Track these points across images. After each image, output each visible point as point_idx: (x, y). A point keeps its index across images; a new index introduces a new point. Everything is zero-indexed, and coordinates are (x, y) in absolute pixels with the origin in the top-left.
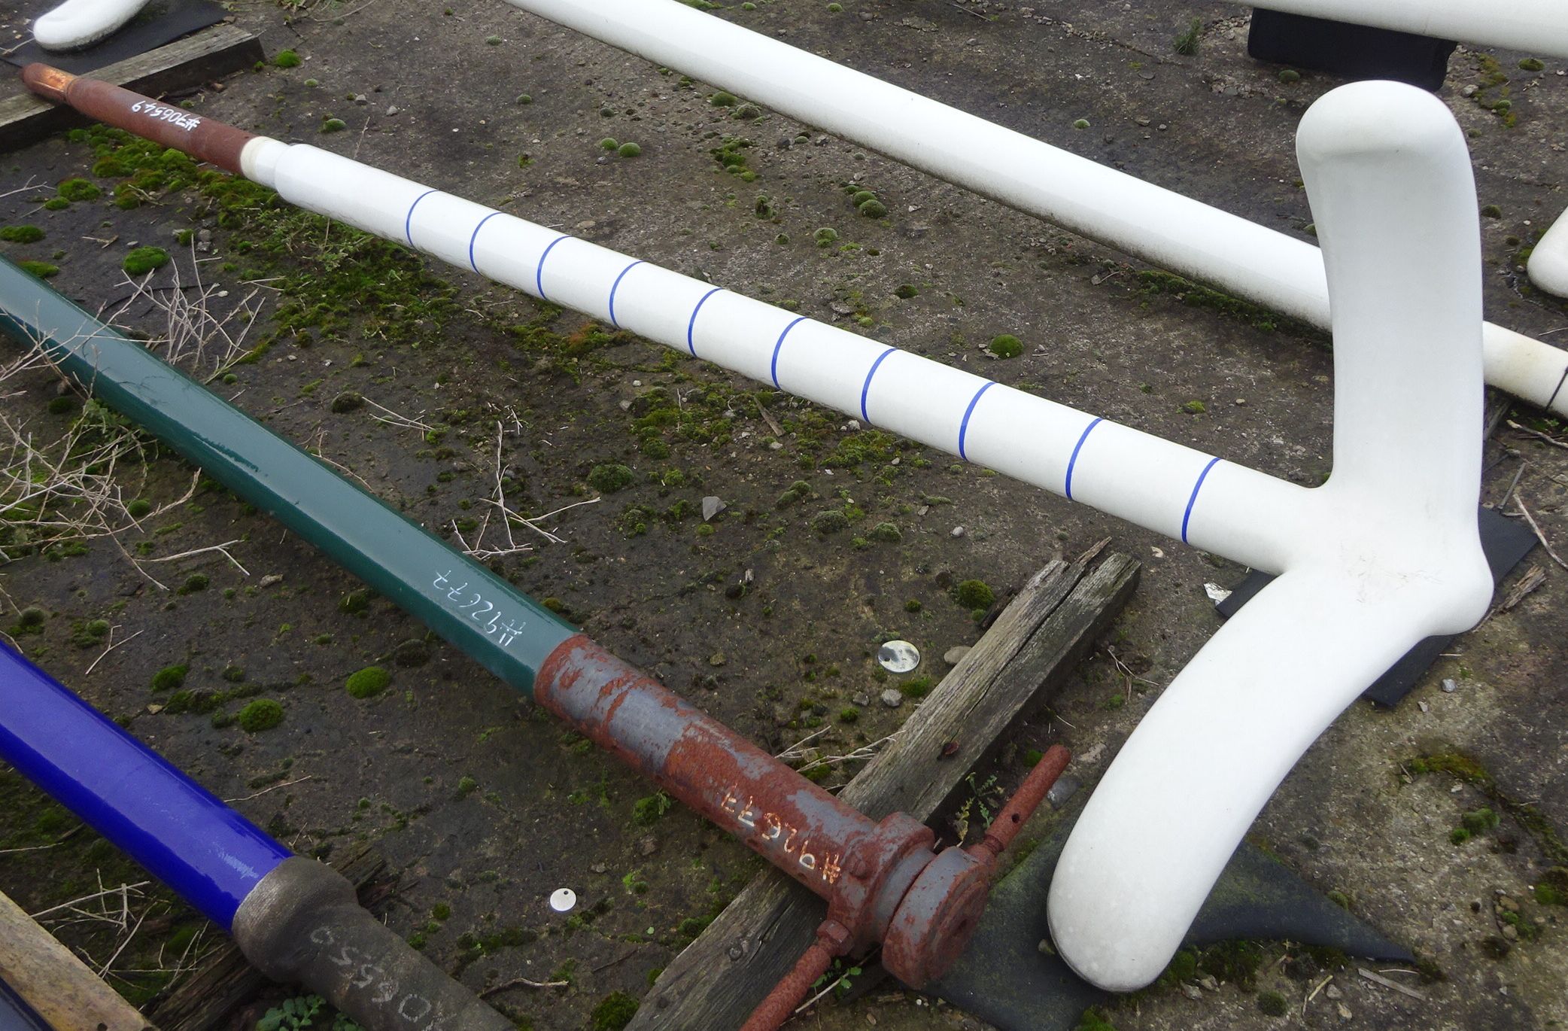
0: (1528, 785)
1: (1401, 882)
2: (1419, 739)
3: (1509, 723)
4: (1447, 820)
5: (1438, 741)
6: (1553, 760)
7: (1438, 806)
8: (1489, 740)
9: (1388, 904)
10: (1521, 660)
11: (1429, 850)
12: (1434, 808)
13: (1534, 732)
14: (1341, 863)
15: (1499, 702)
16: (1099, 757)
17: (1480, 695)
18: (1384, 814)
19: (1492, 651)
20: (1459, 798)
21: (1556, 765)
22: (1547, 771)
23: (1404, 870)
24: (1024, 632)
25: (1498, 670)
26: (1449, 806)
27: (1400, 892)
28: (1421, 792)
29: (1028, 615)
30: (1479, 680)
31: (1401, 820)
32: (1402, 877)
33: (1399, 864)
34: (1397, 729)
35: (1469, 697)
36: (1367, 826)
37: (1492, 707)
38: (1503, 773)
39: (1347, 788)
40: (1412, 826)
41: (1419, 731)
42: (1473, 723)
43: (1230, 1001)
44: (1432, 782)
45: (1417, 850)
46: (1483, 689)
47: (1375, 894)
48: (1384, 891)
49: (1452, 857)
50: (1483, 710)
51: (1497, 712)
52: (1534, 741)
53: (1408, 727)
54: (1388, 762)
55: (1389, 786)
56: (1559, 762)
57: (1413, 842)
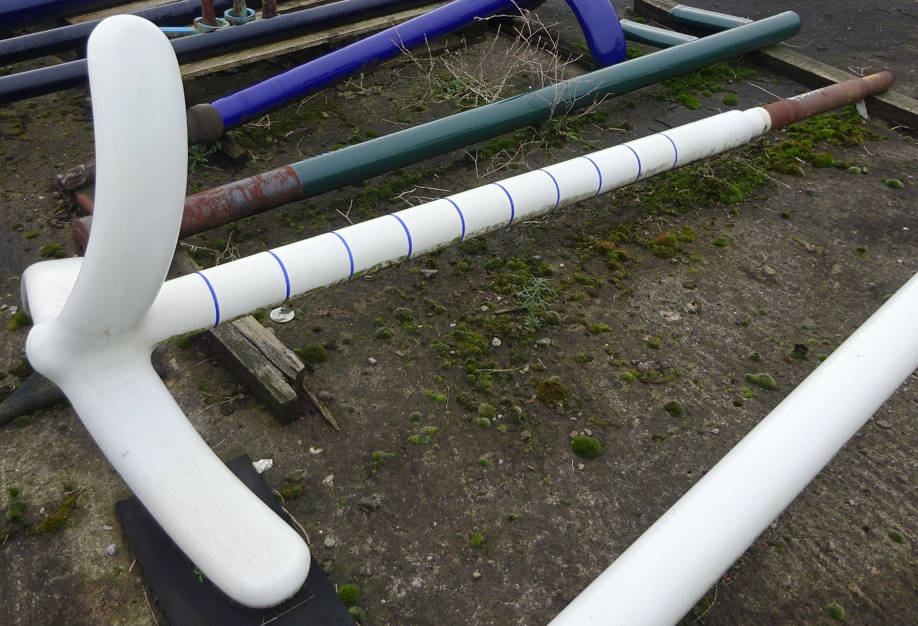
0: (18, 551)
1: (13, 455)
2: (86, 513)
3: (64, 570)
4: (29, 496)
5: (78, 522)
6: (21, 578)
7: (39, 496)
8: (60, 549)
9: (7, 442)
10: (105, 614)
11: (19, 477)
12: (40, 493)
13: (48, 581)
14: (41, 435)
15: (82, 575)
16: (170, 366)
17: (95, 568)
18: (54, 467)
19: (125, 602)
20: (36, 509)
21: (17, 578)
22: (18, 570)
23: (18, 459)
24: (254, 338)
25: (107, 592)
26: (36, 502)
27: (8, 451)
28: (54, 493)
29: (264, 343)
30: (106, 574)
31: (45, 474)
32: (16, 457)
33: (23, 459)
34: (100, 504)
35: (97, 560)
36: (54, 456)
37: (82, 569)
38: (36, 545)
39: (81, 459)
40: (38, 476)
41: (92, 515)
42: (77, 548)
43: (12, 364)
44: (55, 502)
45: (24, 471)
46: (98, 572)
47: (16, 440)
48: (15, 445)
49: (7, 484)
50: (83, 561)
51: (76, 569)
52: (42, 576)
53: (98, 511)
54: (83, 487)
55: (69, 479)
56: (19, 582)
57: (29, 472)
